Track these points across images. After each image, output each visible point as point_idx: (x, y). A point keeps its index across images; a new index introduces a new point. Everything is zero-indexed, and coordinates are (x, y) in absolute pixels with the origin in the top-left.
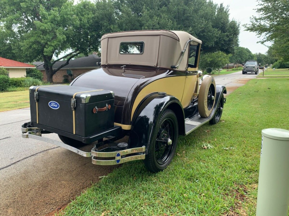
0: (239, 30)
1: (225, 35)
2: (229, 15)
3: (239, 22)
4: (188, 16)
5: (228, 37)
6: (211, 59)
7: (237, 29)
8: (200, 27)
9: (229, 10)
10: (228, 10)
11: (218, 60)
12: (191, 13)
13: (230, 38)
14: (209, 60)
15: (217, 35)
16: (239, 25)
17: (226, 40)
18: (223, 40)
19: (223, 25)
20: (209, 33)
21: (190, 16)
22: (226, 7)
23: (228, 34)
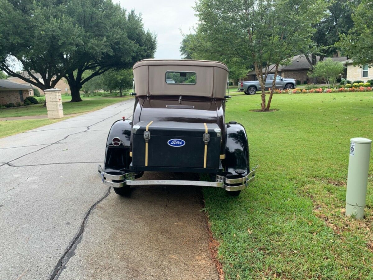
0: (155, 44)
1: (142, 49)
2: (142, 25)
3: (155, 34)
4: (98, 22)
5: (146, 52)
6: (122, 77)
7: (154, 42)
8: (115, 37)
9: (142, 18)
10: (140, 19)
11: (130, 79)
12: (103, 19)
13: (148, 53)
14: (119, 78)
15: (134, 49)
16: (155, 39)
17: (144, 55)
18: (140, 55)
19: (138, 37)
20: (126, 46)
21: (101, 23)
22: (138, 15)
23: (146, 48)
